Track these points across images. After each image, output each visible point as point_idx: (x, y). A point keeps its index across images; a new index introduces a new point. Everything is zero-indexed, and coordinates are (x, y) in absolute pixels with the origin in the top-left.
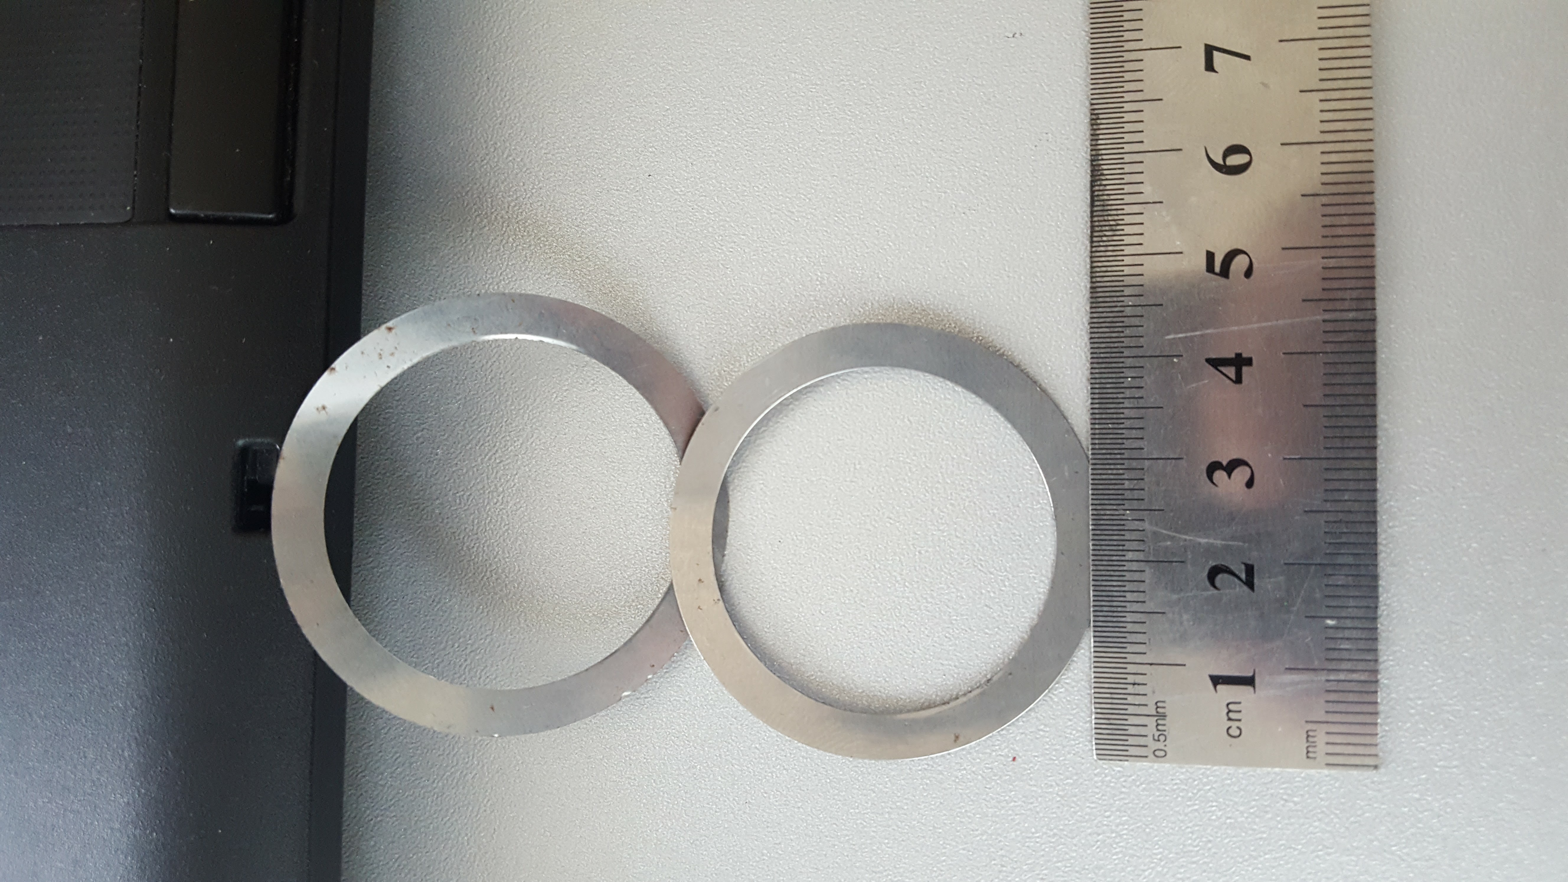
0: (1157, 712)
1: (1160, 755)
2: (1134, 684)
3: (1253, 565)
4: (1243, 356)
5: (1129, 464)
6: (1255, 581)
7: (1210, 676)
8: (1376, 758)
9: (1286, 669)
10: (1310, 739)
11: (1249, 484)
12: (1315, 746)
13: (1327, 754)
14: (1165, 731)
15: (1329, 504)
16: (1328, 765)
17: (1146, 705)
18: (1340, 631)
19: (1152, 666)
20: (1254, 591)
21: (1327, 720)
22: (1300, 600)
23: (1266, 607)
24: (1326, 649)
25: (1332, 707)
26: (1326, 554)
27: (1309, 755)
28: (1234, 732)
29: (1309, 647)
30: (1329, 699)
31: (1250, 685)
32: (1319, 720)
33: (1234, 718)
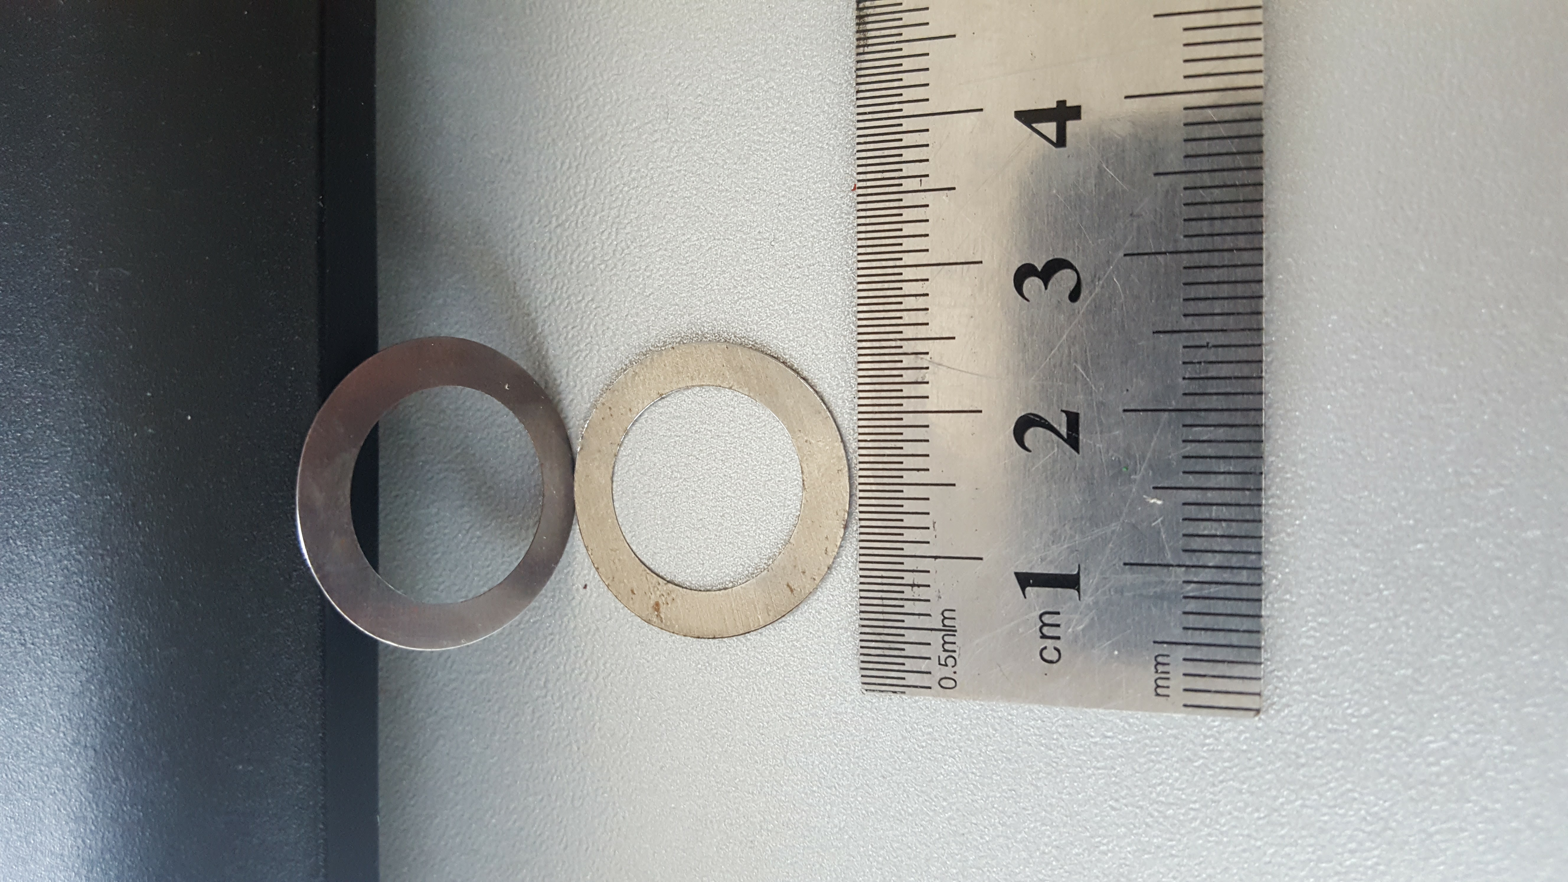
0: (944, 626)
1: (948, 684)
2: (913, 585)
3: (1077, 415)
4: (1068, 104)
5: (908, 274)
6: (1081, 437)
7: (1017, 574)
8: (1257, 698)
9: (1125, 564)
10: (1161, 668)
11: (1074, 295)
12: (1168, 679)
13: (1186, 690)
14: (955, 651)
15: (1190, 319)
16: (1185, 706)
17: (929, 615)
18: (1203, 508)
19: (938, 560)
20: (1078, 452)
21: (1184, 641)
22: (1145, 465)
23: (1096, 476)
24: (1184, 535)
25: (1192, 621)
26: (1185, 394)
27: (1159, 691)
28: (1050, 655)
29: (1159, 532)
30: (1188, 609)
31: (1073, 588)
32: (1173, 640)
33: (1050, 635)
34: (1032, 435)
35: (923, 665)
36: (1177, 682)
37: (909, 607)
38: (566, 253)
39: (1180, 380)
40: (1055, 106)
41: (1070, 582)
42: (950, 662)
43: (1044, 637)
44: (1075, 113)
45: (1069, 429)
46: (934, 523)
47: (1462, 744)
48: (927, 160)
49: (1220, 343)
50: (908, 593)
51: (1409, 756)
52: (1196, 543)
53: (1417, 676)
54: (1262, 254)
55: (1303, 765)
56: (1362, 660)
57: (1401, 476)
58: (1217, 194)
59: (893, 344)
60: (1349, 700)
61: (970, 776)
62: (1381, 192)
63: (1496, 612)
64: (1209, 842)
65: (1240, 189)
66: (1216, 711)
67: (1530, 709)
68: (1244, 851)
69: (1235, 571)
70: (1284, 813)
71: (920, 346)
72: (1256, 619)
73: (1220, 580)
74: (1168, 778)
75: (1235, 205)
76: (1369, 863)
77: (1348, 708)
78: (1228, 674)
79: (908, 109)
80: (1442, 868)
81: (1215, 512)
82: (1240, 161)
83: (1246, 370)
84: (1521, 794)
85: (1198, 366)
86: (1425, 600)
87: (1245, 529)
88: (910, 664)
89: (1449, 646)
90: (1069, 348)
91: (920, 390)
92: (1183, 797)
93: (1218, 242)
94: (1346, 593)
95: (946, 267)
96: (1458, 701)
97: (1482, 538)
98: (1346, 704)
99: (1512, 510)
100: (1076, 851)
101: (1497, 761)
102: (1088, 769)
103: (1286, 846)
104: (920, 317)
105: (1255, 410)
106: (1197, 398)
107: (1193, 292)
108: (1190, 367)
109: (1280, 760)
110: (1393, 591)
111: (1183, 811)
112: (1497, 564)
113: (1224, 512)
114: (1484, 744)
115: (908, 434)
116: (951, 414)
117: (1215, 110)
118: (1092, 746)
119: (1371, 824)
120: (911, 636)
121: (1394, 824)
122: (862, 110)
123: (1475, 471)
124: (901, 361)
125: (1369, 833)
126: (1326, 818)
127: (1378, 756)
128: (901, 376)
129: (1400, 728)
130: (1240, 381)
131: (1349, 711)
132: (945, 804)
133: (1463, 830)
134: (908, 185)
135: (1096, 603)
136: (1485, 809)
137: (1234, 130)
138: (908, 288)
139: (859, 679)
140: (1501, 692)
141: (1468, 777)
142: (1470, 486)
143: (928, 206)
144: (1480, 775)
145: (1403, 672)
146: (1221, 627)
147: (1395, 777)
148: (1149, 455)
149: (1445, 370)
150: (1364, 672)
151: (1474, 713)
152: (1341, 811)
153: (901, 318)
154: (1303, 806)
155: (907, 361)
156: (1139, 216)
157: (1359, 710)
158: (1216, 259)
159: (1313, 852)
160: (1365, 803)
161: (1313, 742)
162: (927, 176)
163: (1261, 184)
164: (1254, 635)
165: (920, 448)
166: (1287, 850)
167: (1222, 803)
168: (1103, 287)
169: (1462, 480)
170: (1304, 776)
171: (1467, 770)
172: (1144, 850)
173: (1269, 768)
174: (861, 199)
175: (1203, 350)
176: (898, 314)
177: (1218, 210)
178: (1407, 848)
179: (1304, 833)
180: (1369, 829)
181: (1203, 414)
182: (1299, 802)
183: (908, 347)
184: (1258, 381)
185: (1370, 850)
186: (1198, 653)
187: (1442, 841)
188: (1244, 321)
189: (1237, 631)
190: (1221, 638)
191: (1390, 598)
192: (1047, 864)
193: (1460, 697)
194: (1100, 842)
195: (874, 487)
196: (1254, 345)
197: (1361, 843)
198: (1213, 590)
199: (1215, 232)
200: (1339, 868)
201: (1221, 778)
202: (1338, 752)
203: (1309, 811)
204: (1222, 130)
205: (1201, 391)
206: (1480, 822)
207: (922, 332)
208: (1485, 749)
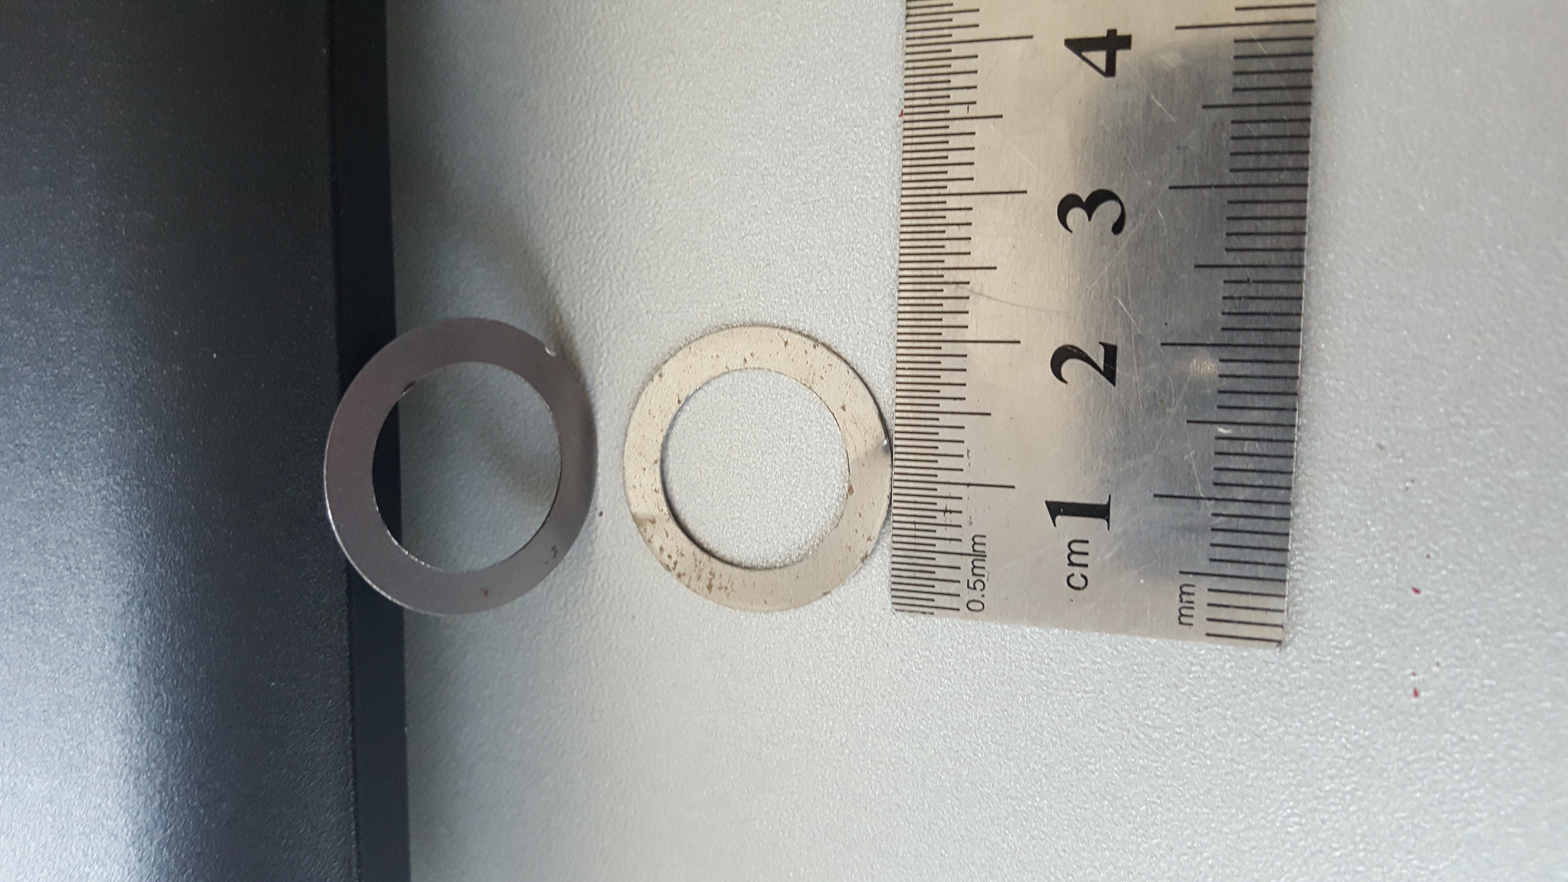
0: (974, 550)
1: (976, 607)
2: (945, 511)
3: (1114, 348)
4: (1119, 33)
5: (952, 202)
6: (1118, 370)
7: (1047, 503)
8: (1280, 629)
9: (1155, 496)
10: (1185, 598)
11: (1118, 227)
12: (1192, 608)
13: (1209, 620)
14: (984, 576)
15: (1232, 254)
16: (1208, 635)
17: (960, 540)
18: (1237, 443)
19: (970, 487)
20: (1114, 384)
21: (1210, 572)
22: (1181, 398)
23: (1131, 408)
24: (1215, 469)
25: (1219, 553)
26: (1223, 329)
27: (1183, 619)
28: (1078, 581)
29: (1190, 466)
30: (1215, 541)
31: (1103, 517)
32: (1199, 571)
33: (1078, 562)
34: (1070, 367)
35: (952, 588)
36: (1201, 612)
37: (941, 532)
38: (578, 189)
39: (1219, 315)
40: (1104, 34)
41: (1101, 512)
42: (979, 585)
43: (1071, 564)
44: (1126, 42)
45: (1105, 361)
46: (968, 452)
47: (1443, 677)
48: (975, 87)
49: (1260, 279)
50: (941, 518)
51: (1390, 688)
52: (1227, 477)
53: (1401, 610)
54: (1306, 191)
55: (1286, 694)
56: (1347, 593)
57: (1392, 415)
58: (1264, 128)
59: (935, 273)
60: (1333, 633)
61: (965, 697)
62: (1382, 131)
63: (1481, 550)
64: (1193, 764)
65: (1288, 124)
66: (1239, 641)
67: (1511, 645)
68: (1227, 774)
69: (1264, 505)
70: (1266, 739)
71: (961, 276)
72: (1283, 553)
73: (1249, 513)
74: (1154, 703)
75: (1282, 141)
76: (1348, 788)
77: (1332, 640)
78: (1251, 605)
79: (957, 35)
80: (1418, 795)
81: (1247, 447)
82: (1288, 96)
83: (1285, 307)
84: (1499, 726)
85: (1237, 301)
86: (1412, 536)
87: (1279, 464)
88: (939, 587)
89: (1433, 582)
90: (1110, 280)
91: (960, 319)
92: (1169, 720)
93: (1263, 177)
94: (1333, 529)
95: (991, 196)
96: (1439, 636)
97: (1470, 477)
98: (1330, 636)
99: (1501, 450)
100: (1064, 769)
101: (1476, 694)
102: (1077, 692)
103: (1267, 770)
104: (962, 246)
105: (1292, 346)
106: (1235, 333)
107: (1236, 227)
108: (1229, 302)
109: (1265, 688)
110: (1380, 528)
111: (1168, 734)
112: (1485, 503)
113: (1256, 448)
114: (1464, 677)
115: (946, 363)
116: (989, 345)
117: (1266, 44)
118: (1082, 671)
119: (1351, 751)
120: (941, 560)
121: (1373, 753)
122: (911, 35)
123: (1466, 411)
124: (942, 290)
125: (1349, 760)
126: (1307, 745)
127: (1359, 687)
128: (941, 305)
129: (1382, 661)
130: (1279, 317)
131: (1334, 643)
132: (940, 723)
133: (1439, 759)
134: (955, 111)
135: (1124, 533)
136: (1463, 739)
137: (1284, 64)
138: (951, 217)
139: (889, 601)
140: (1483, 628)
141: (1448, 709)
142: (1460, 426)
143: (974, 133)
144: (1459, 707)
145: (1387, 606)
146: (1247, 559)
147: (1375, 707)
148: (1185, 389)
149: (1440, 311)
150: (1349, 605)
151: (1455, 648)
152: (1322, 739)
153: (943, 247)
154: (1286, 733)
155: (948, 290)
156: (1186, 148)
157: (1342, 642)
158: (1260, 194)
159: (1294, 778)
160: (1345, 732)
161: (1296, 672)
162: (975, 103)
163: (1308, 120)
164: (1281, 569)
165: (957, 377)
166: (1268, 774)
167: (1206, 728)
168: (1146, 219)
169: (1452, 420)
170: (1287, 704)
171: (1447, 703)
172: (1130, 771)
173: (1254, 696)
174: (908, 125)
175: (1244, 285)
176: (940, 243)
177: (1264, 145)
178: (1385, 775)
179: (1286, 758)
180: (1348, 756)
181: (1240, 349)
182: (1281, 730)
183: (949, 276)
184: (1296, 318)
185: (1350, 776)
186: (1223, 584)
187: (1420, 770)
188: (1285, 259)
189: (1263, 564)
190: (1247, 571)
191: (1377, 534)
192: (1037, 781)
193: (1442, 632)
194: (1088, 762)
195: (911, 415)
196: (1293, 282)
197: (1340, 770)
198: (1242, 524)
199: (1261, 167)
200: (1318, 792)
201: (1206, 704)
202: (1321, 681)
203: (1291, 737)
204: (1271, 64)
205: (1240, 326)
206: (1457, 753)
207: (964, 261)
208: (1464, 683)
